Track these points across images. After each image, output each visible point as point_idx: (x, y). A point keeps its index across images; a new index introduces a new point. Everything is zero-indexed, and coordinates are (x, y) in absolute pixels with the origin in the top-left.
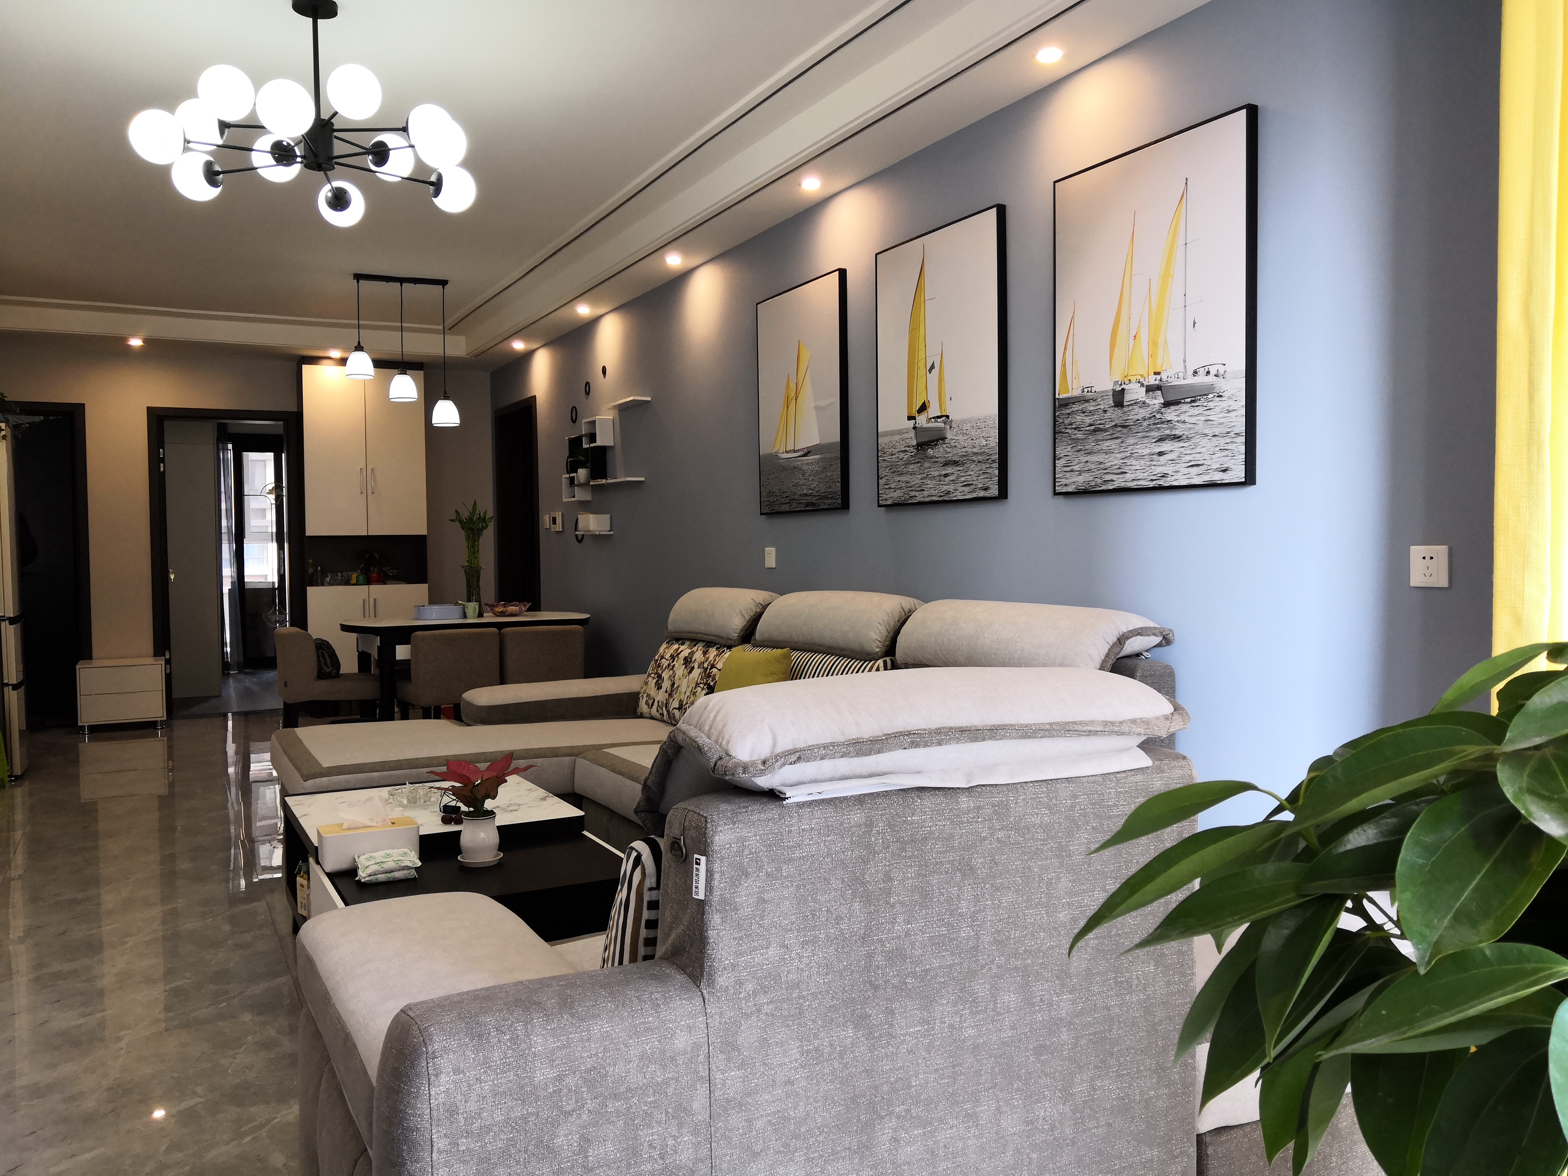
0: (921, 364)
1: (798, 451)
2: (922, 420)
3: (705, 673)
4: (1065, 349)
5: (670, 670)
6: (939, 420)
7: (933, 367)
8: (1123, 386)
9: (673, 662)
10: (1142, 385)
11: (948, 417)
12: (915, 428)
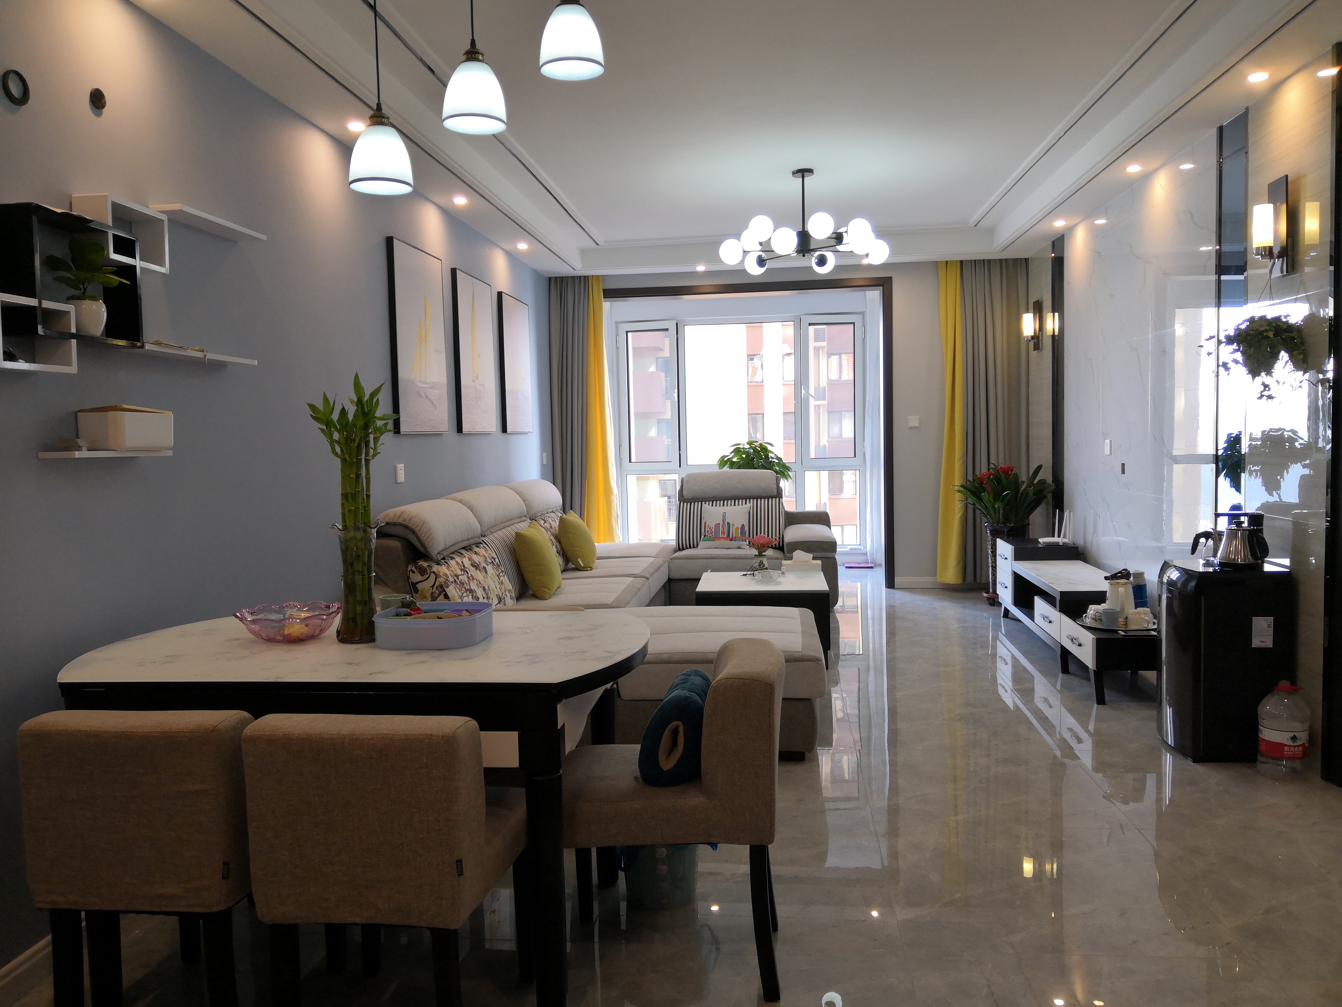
0: (476, 352)
6: (482, 386)
7: (479, 355)
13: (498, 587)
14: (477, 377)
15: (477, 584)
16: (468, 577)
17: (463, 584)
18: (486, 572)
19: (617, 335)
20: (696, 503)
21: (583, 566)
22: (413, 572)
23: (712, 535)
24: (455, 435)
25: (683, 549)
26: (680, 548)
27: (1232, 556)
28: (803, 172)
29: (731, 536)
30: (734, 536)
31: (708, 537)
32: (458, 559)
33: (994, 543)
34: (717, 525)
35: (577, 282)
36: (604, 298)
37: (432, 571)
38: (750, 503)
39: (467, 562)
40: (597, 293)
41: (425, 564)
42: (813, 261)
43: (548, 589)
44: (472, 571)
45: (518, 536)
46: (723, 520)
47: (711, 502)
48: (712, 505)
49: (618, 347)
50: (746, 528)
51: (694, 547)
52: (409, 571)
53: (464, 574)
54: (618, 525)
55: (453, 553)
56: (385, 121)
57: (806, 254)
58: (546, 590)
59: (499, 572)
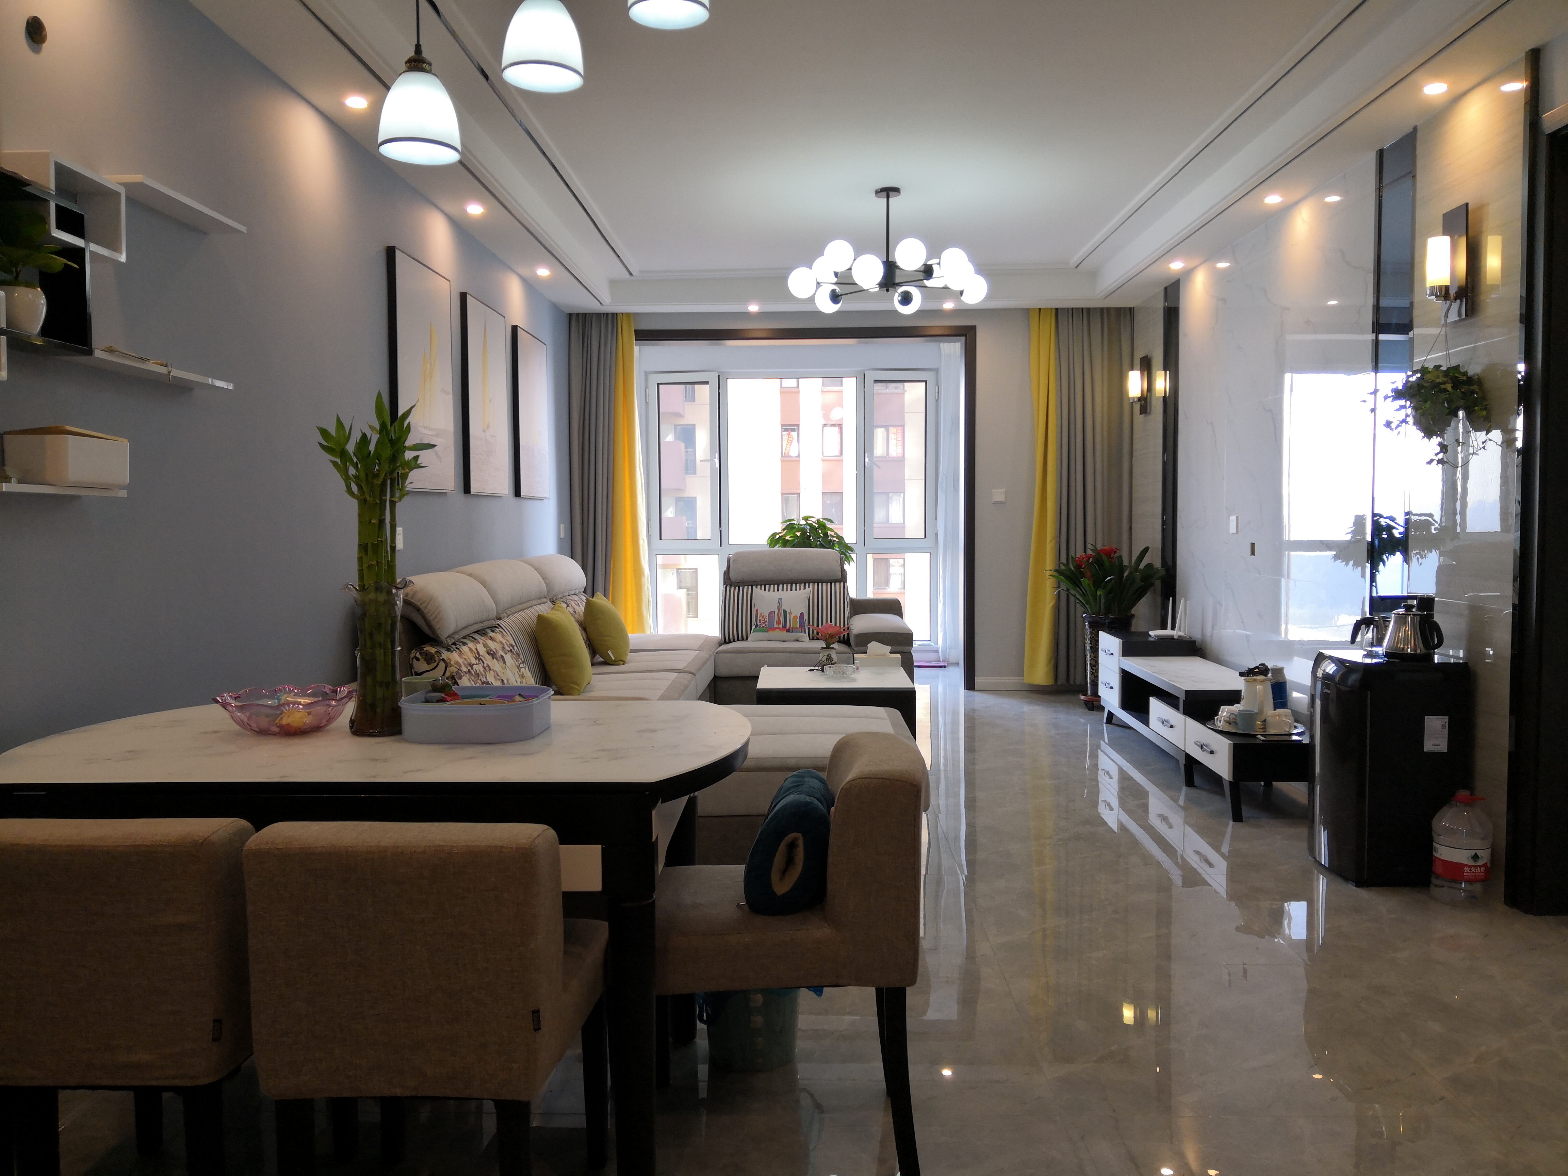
0: (487, 395)
7: (491, 400)
13: (519, 680)
14: (488, 427)
15: (495, 676)
16: (484, 667)
17: (478, 675)
18: (505, 662)
19: (647, 387)
20: (746, 587)
21: (613, 659)
22: (418, 659)
23: (766, 625)
24: (461, 497)
25: (730, 642)
26: (726, 641)
27: (1400, 645)
28: (888, 192)
29: (788, 627)
30: (791, 626)
31: (760, 627)
32: (471, 645)
33: (1093, 637)
34: (771, 614)
35: (603, 320)
36: (636, 340)
37: (441, 658)
38: (809, 587)
39: (482, 650)
40: (627, 334)
41: (433, 650)
42: (897, 298)
43: (577, 685)
44: (488, 660)
45: (541, 619)
46: (778, 607)
47: (763, 587)
48: (765, 590)
49: (647, 401)
50: (806, 617)
51: (743, 639)
52: (413, 659)
53: (479, 663)
54: (649, 613)
55: (464, 637)
56: (427, 67)
57: (890, 289)
58: (575, 686)
59: (519, 663)
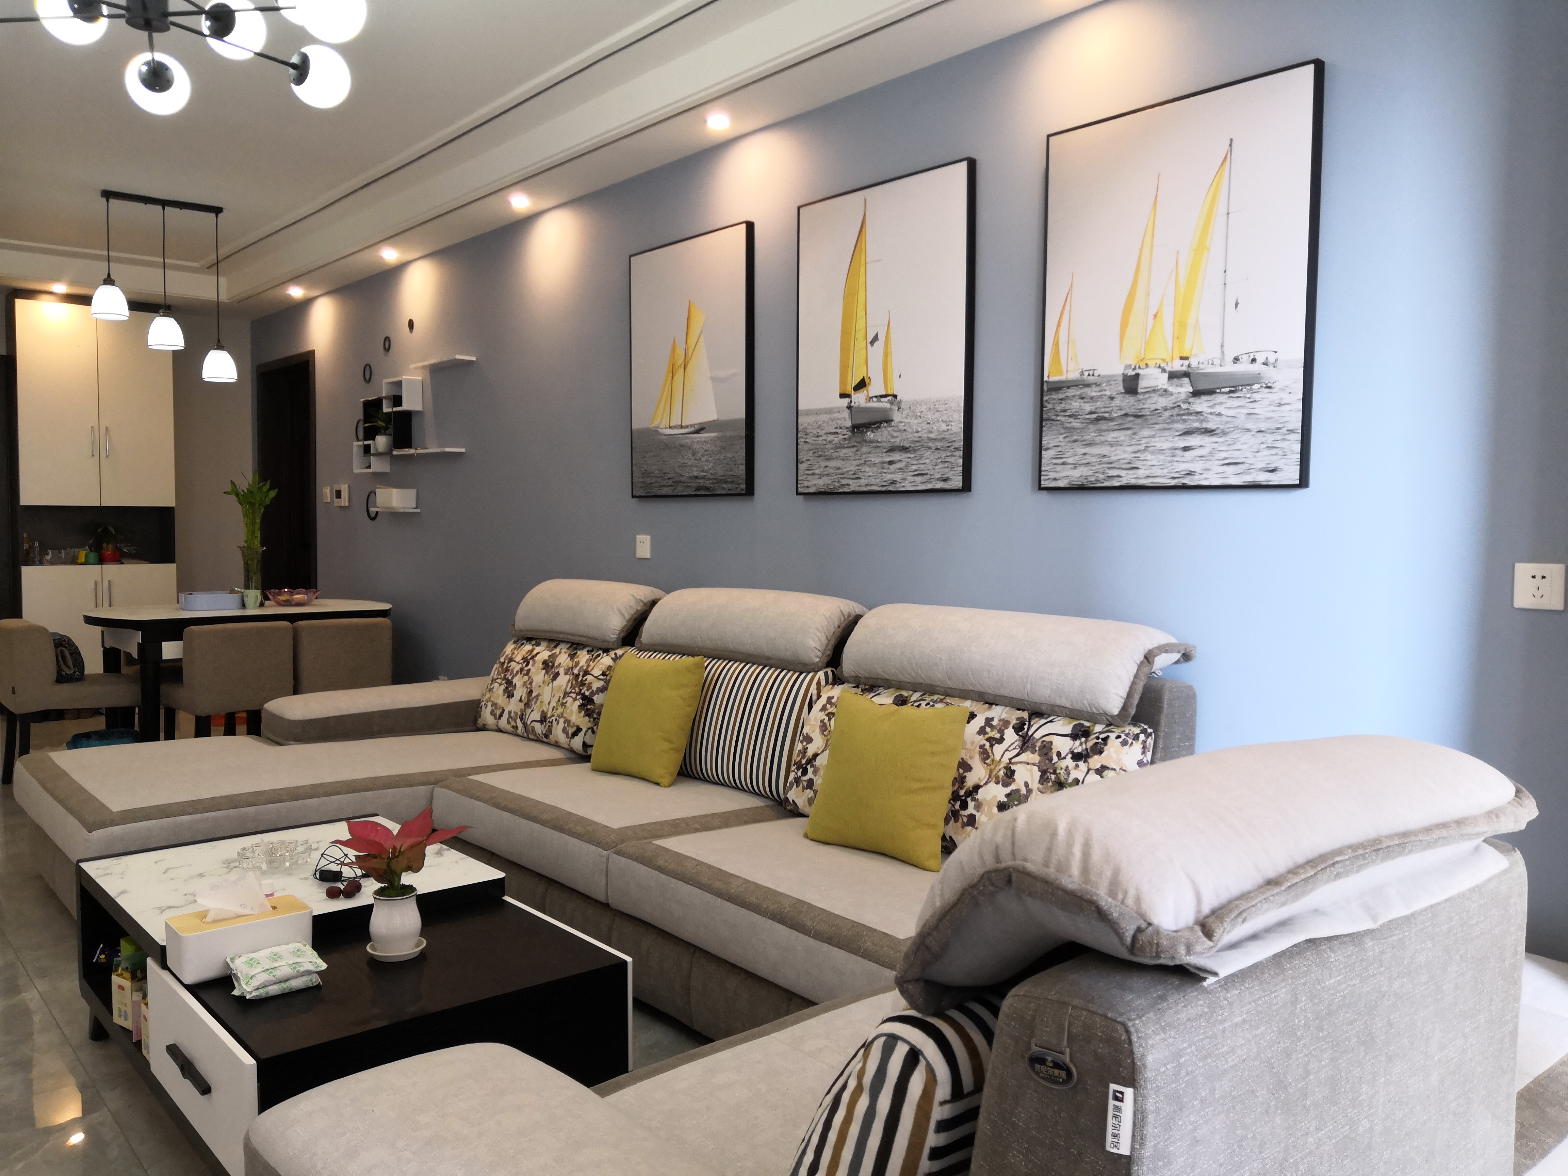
0: (860, 335)
1: (687, 427)
2: (859, 399)
3: (577, 680)
4: (1059, 325)
5: (525, 675)
6: (883, 400)
7: (876, 338)
8: (1138, 371)
9: (527, 665)
10: (1164, 371)
11: (895, 396)
12: (849, 407)
